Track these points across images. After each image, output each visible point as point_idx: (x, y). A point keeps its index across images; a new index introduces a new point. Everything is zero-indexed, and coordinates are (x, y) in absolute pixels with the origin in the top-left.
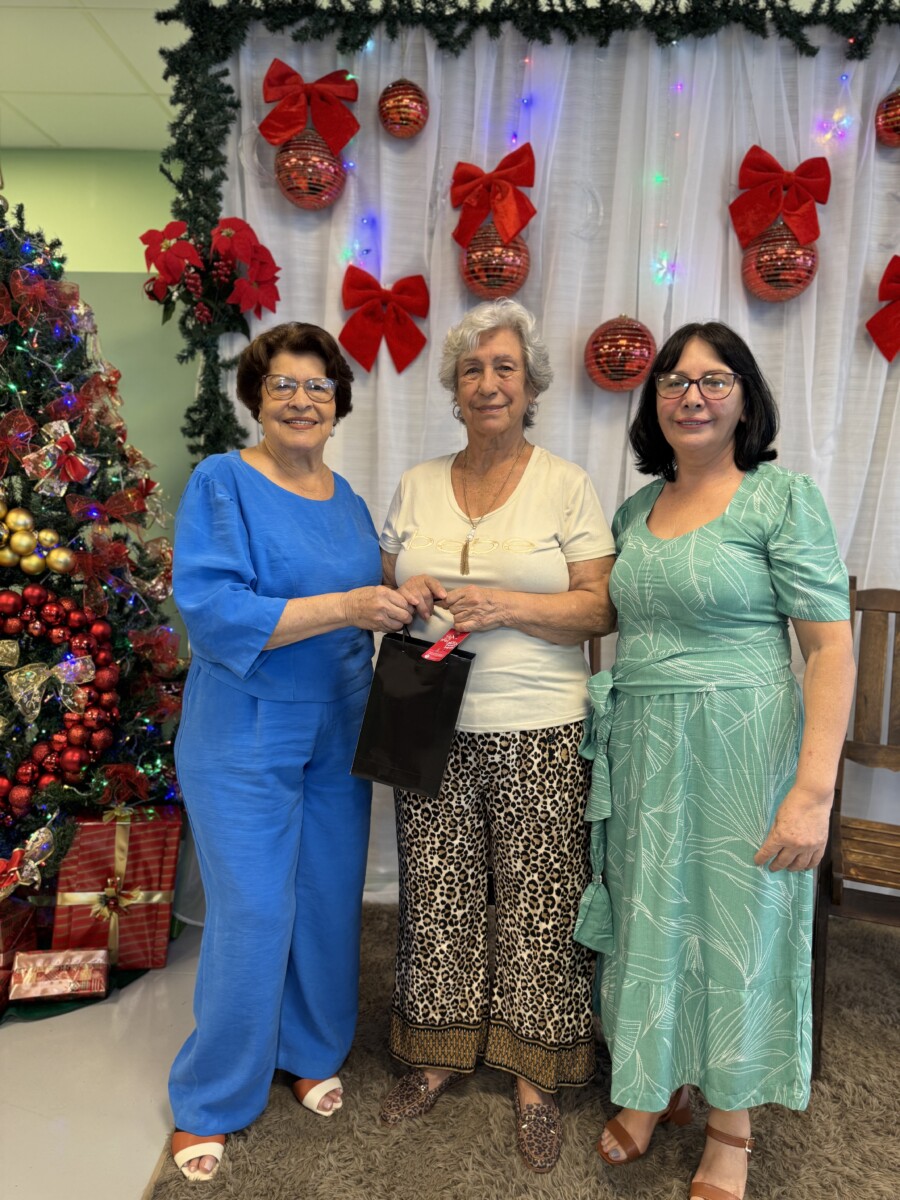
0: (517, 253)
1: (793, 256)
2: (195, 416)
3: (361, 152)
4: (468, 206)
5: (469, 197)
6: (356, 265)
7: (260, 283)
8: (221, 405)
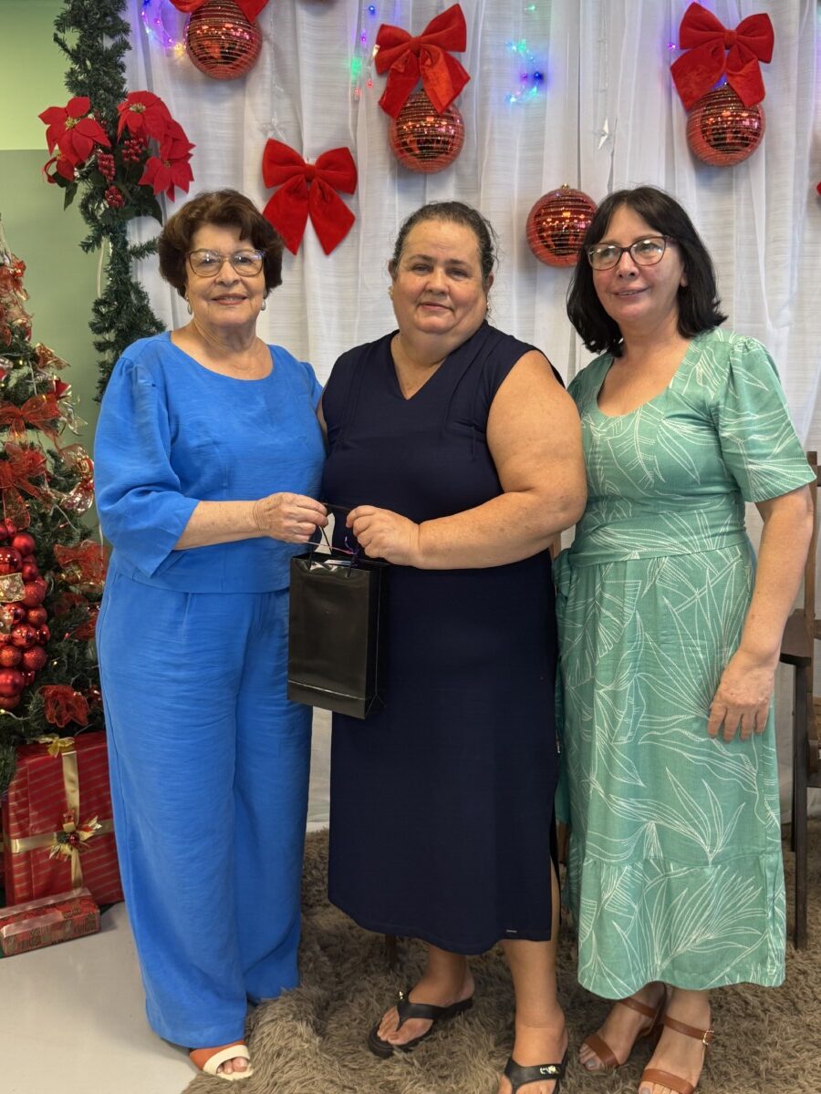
0: (452, 123)
1: (738, 119)
2: (104, 310)
3: (276, 16)
4: (396, 72)
5: (396, 63)
6: (275, 138)
7: (172, 161)
8: (133, 296)
